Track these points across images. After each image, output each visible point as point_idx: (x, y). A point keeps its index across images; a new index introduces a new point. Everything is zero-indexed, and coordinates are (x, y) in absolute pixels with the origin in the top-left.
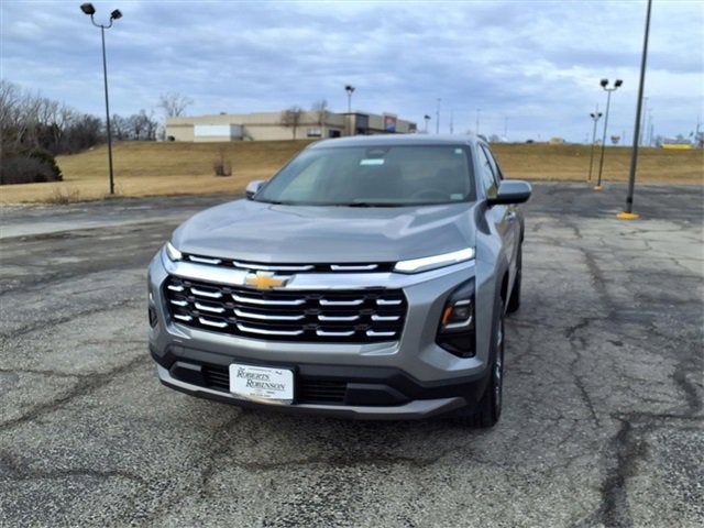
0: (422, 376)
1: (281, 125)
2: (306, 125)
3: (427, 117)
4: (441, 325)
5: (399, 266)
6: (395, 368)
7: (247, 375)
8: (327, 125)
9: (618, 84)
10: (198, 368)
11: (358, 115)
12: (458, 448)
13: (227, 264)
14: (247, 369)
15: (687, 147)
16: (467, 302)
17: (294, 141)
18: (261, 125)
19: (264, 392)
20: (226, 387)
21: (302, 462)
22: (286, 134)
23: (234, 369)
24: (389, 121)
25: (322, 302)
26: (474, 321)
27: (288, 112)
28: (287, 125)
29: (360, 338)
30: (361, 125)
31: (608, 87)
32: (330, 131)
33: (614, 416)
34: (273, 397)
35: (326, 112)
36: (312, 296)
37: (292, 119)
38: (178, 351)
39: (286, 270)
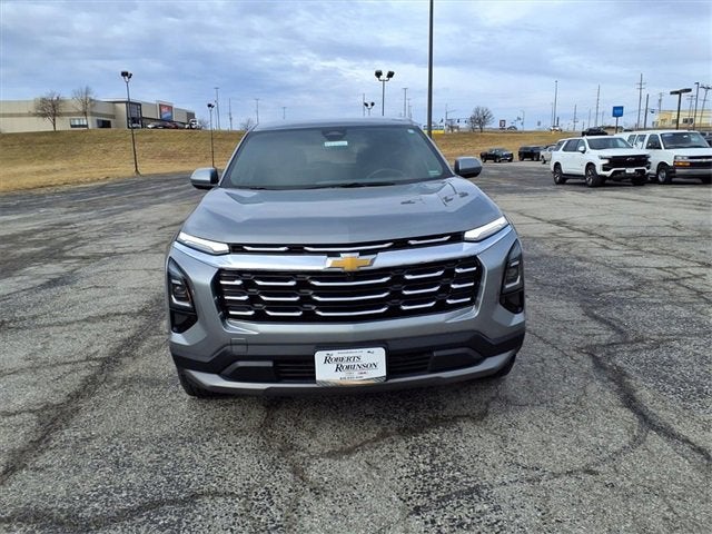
0: (493, 335)
1: (35, 115)
2: (69, 114)
3: (210, 106)
4: (503, 287)
5: (468, 235)
6: (473, 331)
7: (336, 360)
8: (93, 114)
9: (390, 75)
10: (270, 364)
11: (128, 103)
12: (493, 398)
13: (295, 250)
14: (335, 354)
15: (442, 132)
16: (517, 263)
17: (55, 133)
18: (11, 115)
19: (356, 374)
20: (312, 377)
21: (375, 440)
22: (45, 125)
23: (320, 356)
24: (164, 110)
25: (408, 277)
26: (522, 279)
27: (44, 101)
28: (44, 115)
29: (441, 307)
30: (135, 115)
31: (381, 77)
32: (98, 121)
33: (579, 350)
34: (365, 377)
35: (91, 100)
36: (396, 272)
37: (50, 108)
38: (237, 350)
39: (370, 249)
